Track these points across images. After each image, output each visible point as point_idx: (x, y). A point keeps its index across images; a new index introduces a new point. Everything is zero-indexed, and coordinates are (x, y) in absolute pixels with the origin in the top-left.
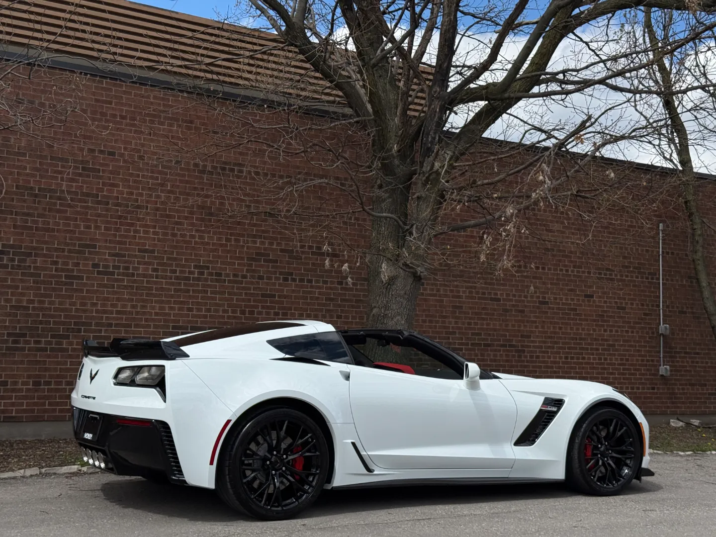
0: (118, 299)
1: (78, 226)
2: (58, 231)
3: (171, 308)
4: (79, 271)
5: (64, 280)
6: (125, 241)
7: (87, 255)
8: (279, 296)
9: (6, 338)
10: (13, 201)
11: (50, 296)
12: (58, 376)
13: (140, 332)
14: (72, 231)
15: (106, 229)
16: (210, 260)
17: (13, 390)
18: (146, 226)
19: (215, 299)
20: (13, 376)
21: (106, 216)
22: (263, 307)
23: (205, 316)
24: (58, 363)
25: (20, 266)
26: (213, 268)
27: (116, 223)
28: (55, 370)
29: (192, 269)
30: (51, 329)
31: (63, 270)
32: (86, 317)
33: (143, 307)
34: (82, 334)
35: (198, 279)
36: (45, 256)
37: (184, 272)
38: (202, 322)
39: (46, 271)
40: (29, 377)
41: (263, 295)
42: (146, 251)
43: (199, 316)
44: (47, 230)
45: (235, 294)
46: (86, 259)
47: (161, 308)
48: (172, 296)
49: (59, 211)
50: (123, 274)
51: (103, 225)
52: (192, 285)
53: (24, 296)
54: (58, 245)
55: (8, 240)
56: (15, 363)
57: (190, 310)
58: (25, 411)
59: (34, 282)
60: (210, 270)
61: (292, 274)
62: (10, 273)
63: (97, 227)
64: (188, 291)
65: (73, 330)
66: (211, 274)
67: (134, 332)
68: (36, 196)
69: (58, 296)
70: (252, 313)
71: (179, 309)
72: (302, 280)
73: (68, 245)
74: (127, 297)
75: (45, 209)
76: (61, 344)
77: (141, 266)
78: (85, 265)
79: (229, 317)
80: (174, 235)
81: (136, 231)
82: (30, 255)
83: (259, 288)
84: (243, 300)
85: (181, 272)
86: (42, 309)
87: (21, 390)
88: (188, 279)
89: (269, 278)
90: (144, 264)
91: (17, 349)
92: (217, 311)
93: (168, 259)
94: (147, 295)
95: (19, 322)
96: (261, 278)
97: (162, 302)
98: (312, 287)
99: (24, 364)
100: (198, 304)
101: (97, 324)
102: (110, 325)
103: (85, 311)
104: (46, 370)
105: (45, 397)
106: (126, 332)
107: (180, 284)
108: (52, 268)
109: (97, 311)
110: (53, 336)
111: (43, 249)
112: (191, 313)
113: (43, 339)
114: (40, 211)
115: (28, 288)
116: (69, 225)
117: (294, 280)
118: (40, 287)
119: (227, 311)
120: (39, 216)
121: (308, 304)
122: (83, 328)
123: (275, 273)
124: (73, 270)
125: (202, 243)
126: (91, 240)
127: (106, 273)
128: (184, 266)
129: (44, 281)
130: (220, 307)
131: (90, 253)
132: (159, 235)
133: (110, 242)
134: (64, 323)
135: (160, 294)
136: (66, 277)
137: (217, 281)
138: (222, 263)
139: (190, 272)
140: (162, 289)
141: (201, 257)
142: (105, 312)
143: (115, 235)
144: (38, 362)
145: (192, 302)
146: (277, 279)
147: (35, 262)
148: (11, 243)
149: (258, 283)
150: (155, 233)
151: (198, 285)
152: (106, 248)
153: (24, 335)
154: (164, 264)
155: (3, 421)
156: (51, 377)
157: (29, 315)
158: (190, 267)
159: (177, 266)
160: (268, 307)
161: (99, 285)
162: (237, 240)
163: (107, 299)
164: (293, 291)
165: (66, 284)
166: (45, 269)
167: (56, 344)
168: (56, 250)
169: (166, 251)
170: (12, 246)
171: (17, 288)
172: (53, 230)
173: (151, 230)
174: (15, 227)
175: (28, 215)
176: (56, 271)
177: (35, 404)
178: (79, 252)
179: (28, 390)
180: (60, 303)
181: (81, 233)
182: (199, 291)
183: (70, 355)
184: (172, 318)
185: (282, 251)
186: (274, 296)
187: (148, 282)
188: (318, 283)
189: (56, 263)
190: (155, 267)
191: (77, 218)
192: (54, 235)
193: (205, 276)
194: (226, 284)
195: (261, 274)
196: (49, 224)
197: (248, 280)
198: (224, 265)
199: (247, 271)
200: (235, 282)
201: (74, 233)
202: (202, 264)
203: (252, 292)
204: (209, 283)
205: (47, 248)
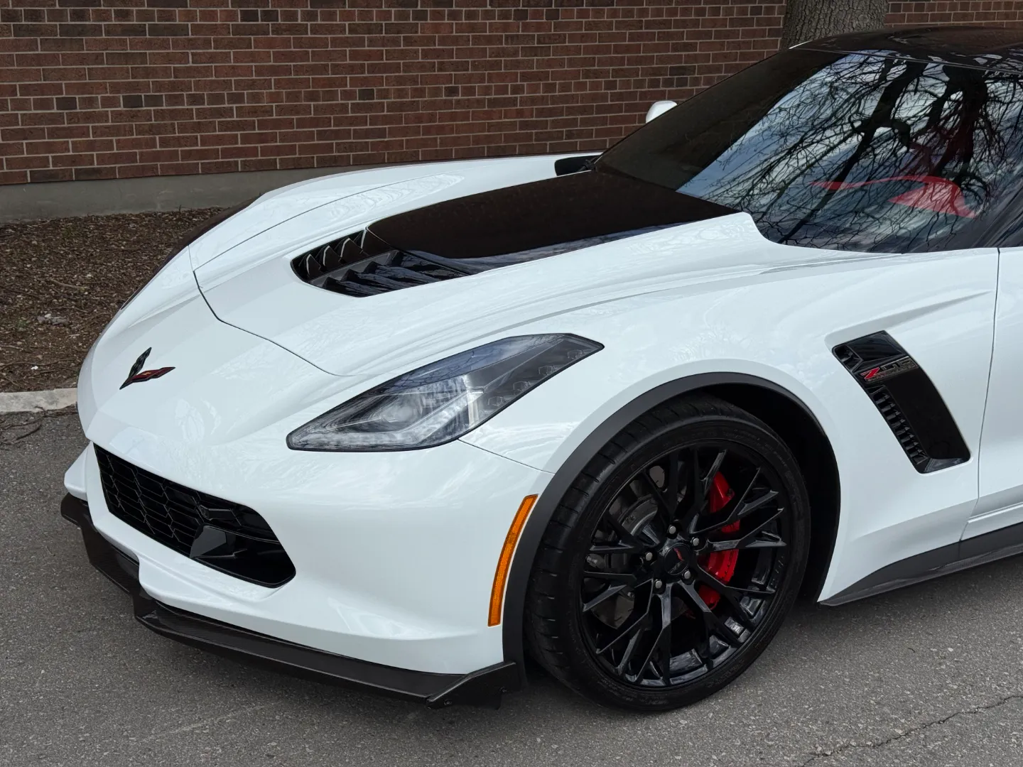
9: (57, 7)
12: (174, 86)
17: (89, 117)
20: (83, 88)
24: (169, 58)
28: (166, 72)
40: (116, 88)
56: (83, 60)
58: (117, 158)
76: (170, 17)
87: (103, 116)
91: (83, 31)
99: (102, 63)
104: (148, 73)
105: (151, 130)
113: (135, 9)
144: (127, 58)
155: (77, 180)
156: (159, 86)
167: (160, 19)
177: (136, 144)
179: (118, 116)
183: (191, 40)
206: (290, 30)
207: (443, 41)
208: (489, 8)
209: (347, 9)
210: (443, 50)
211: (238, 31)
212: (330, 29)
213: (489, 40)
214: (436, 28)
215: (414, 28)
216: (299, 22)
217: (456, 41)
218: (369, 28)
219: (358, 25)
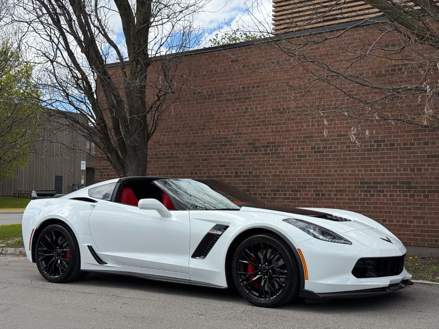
0: (326, 167)
1: (302, 126)
2: (293, 131)
3: (359, 171)
4: (304, 152)
5: (297, 158)
7: (308, 142)
9: (270, 192)
10: (271, 118)
11: (290, 168)
13: (340, 187)
14: (300, 129)
16: (386, 136)
19: (390, 162)
22: (429, 165)
23: (383, 175)
25: (275, 153)
26: (388, 141)
29: (373, 143)
30: (291, 187)
31: (296, 153)
32: (309, 179)
33: (341, 171)
34: (307, 189)
35: (377, 150)
36: (287, 146)
37: (367, 146)
38: (381, 179)
39: (288, 154)
41: (428, 156)
42: (342, 135)
43: (379, 175)
44: (288, 131)
45: (405, 157)
46: (308, 145)
47: (353, 171)
48: (359, 163)
49: (293, 119)
50: (329, 152)
51: (316, 123)
52: (374, 154)
53: (277, 169)
54: (293, 139)
55: (269, 139)
57: (372, 171)
59: (282, 161)
60: (386, 143)
62: (271, 157)
63: (313, 125)
64: (370, 158)
65: (302, 187)
66: (386, 145)
67: (336, 187)
68: (281, 113)
69: (294, 168)
70: (420, 170)
71: (365, 171)
73: (298, 138)
74: (331, 165)
75: (286, 120)
77: (339, 145)
78: (307, 148)
79: (401, 174)
81: (335, 124)
82: (279, 146)
83: (425, 151)
84: (412, 161)
86: (286, 176)
88: (370, 150)
89: (433, 143)
90: (341, 144)
91: (275, 198)
92: (392, 170)
94: (344, 163)
95: (276, 183)
96: (426, 143)
97: (353, 167)
100: (378, 166)
101: (315, 183)
102: (322, 183)
103: (308, 176)
106: (332, 187)
107: (364, 154)
108: (291, 152)
109: (315, 175)
110: (292, 191)
111: (286, 142)
112: (373, 173)
113: (288, 193)
114: (284, 121)
115: (279, 165)
116: (298, 126)
118: (285, 164)
119: (400, 170)
120: (284, 124)
122: (307, 185)
124: (301, 152)
126: (310, 133)
127: (319, 152)
128: (367, 142)
129: (287, 160)
130: (394, 167)
131: (310, 141)
133: (321, 133)
134: (297, 183)
135: (352, 162)
136: (298, 156)
137: (391, 149)
138: (394, 136)
139: (371, 146)
140: (353, 159)
141: (378, 134)
142: (319, 175)
143: (323, 128)
145: (374, 166)
147: (282, 150)
148: (271, 141)
149: (424, 148)
151: (377, 154)
152: (318, 137)
153: (278, 191)
157: (281, 179)
158: (371, 142)
159: (362, 142)
160: (433, 165)
161: (316, 160)
163: (320, 167)
165: (297, 160)
166: (287, 153)
167: (294, 195)
168: (292, 141)
170: (271, 143)
171: (274, 165)
172: (290, 131)
174: (272, 132)
175: (278, 124)
176: (292, 154)
178: (304, 141)
180: (296, 172)
181: (304, 130)
182: (378, 158)
183: (301, 201)
184: (360, 177)
187: (344, 155)
189: (292, 149)
190: (348, 145)
191: (302, 122)
192: (291, 134)
193: (382, 147)
194: (398, 151)
195: (427, 141)
196: (288, 128)
197: (416, 146)
198: (396, 138)
199: (414, 140)
200: (405, 149)
201: (301, 131)
202: (379, 139)
203: (419, 154)
204: (385, 151)
205: (288, 141)
206: (330, 199)
207: (381, 204)
208: (399, 193)
209: (347, 193)
210: (381, 207)
211: (314, 199)
212: (342, 199)
213: (399, 204)
214: (378, 199)
215: (370, 199)
216: (332, 197)
217: (385, 204)
218: (354, 199)
219: (351, 198)
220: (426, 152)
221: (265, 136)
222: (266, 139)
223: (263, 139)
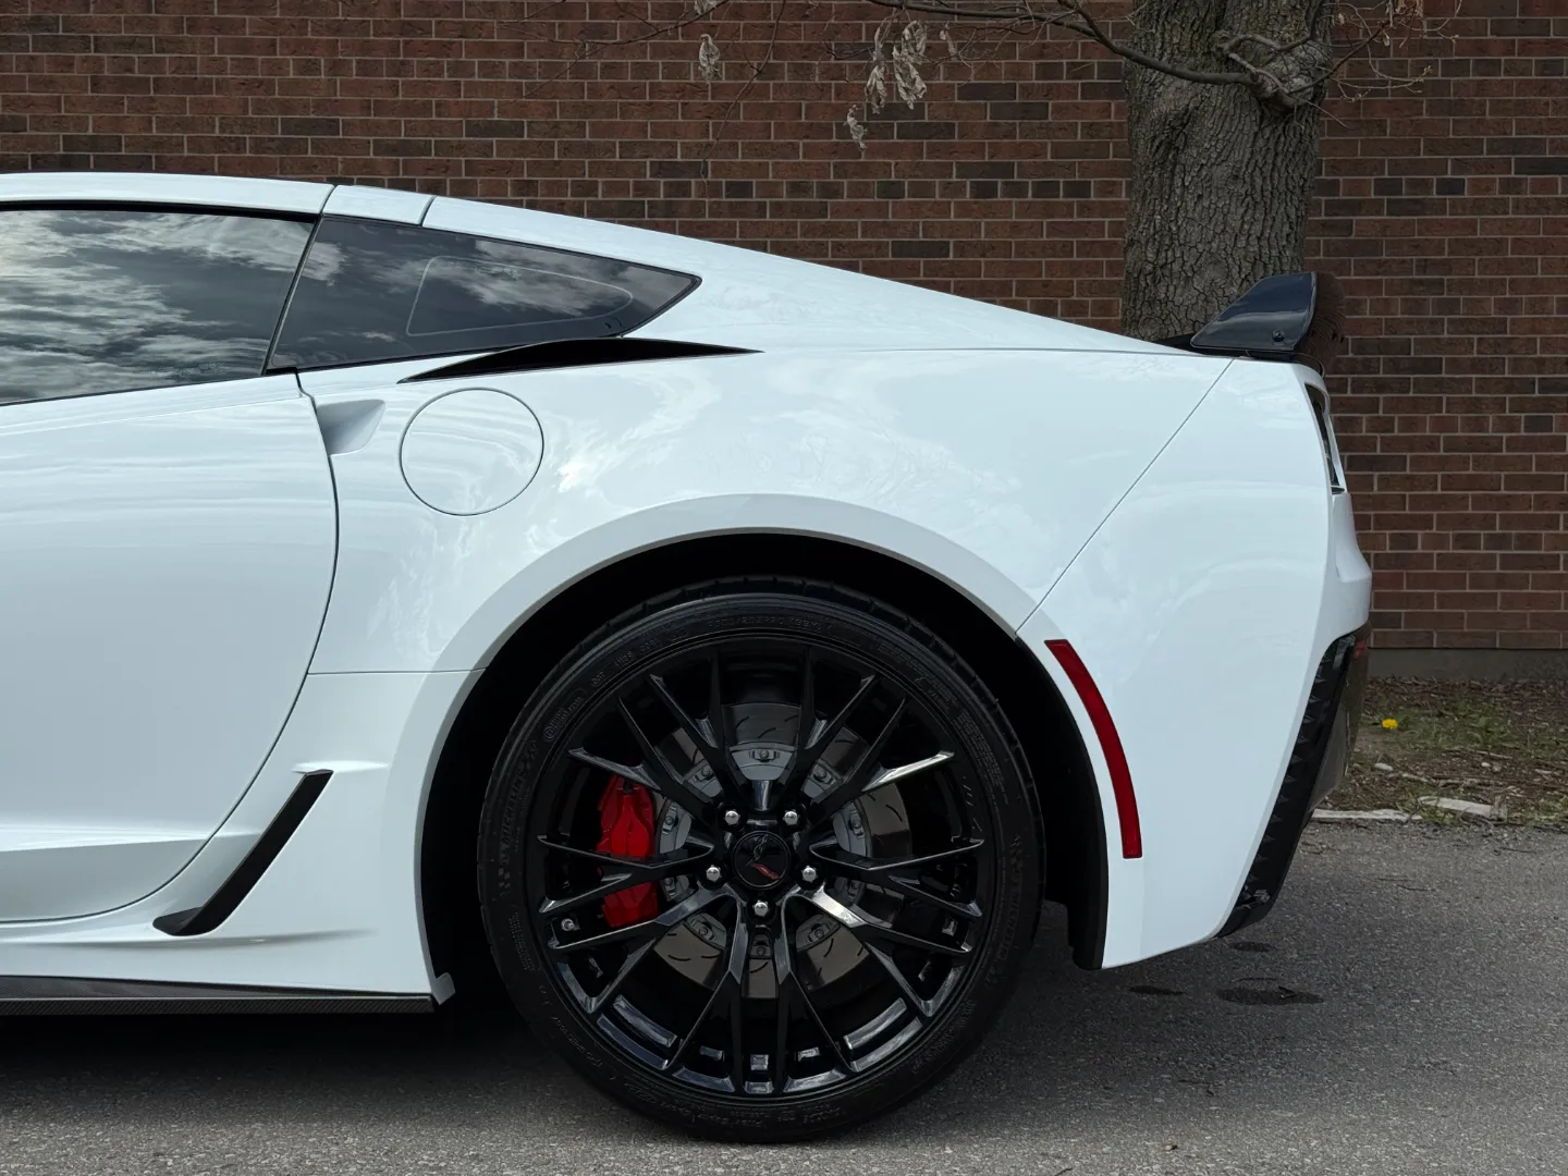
1: (278, 67)
2: (222, 87)
6: (424, 103)
7: (310, 154)
8: (961, 249)
14: (261, 83)
15: (364, 69)
16: (708, 145)
18: (491, 49)
21: (362, 27)
26: (718, 168)
27: (394, 48)
29: (648, 178)
37: (623, 189)
42: (492, 129)
44: (189, 86)
49: (219, 26)
51: (354, 58)
54: (222, 130)
55: (81, 123)
60: (710, 178)
61: (1007, 170)
63: (336, 67)
66: (707, 189)
72: (1045, 189)
73: (250, 125)
77: (479, 179)
80: (580, 70)
81: (458, 69)
83: (885, 224)
85: (611, 188)
89: (922, 190)
90: (490, 171)
93: (567, 149)
96: (891, 190)
98: (1086, 209)
114: (166, 32)
116: (250, 66)
117: (1017, 190)
120: (164, 45)
121: (1075, 269)
123: (945, 170)
125: (681, 90)
126: (318, 106)
128: (617, 169)
131: (317, 147)
132: (530, 76)
133: (380, 108)
137: (734, 210)
138: (751, 150)
139: (642, 189)
141: (675, 134)
143: (394, 87)
146: (952, 190)
148: (90, 132)
149: (881, 210)
150: (521, 70)
152: (367, 128)
154: (555, 168)
158: (639, 170)
159: (596, 169)
162: (802, 71)
164: (1015, 228)
169: (556, 125)
172: (206, 86)
173: (507, 61)
174: (96, 84)
175: (130, 45)
178: (285, 146)
181: (288, 87)
185: (969, 92)
186: (942, 249)
188: (1111, 193)
190: (525, 178)
191: (273, 44)
192: (212, 102)
193: (693, 198)
194: (768, 219)
195: (893, 179)
196: (192, 68)
197: (846, 199)
198: (758, 156)
199: (841, 170)
200: (798, 210)
201: (270, 90)
202: (679, 159)
203: (860, 239)
204: (707, 219)
205: (190, 140)
220: (889, 229)
221: (56, 103)
222: (59, 123)
223: (38, 123)
